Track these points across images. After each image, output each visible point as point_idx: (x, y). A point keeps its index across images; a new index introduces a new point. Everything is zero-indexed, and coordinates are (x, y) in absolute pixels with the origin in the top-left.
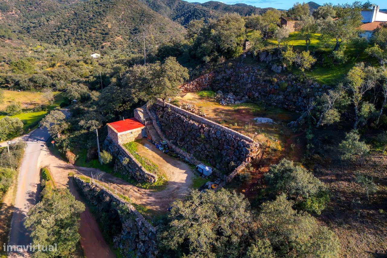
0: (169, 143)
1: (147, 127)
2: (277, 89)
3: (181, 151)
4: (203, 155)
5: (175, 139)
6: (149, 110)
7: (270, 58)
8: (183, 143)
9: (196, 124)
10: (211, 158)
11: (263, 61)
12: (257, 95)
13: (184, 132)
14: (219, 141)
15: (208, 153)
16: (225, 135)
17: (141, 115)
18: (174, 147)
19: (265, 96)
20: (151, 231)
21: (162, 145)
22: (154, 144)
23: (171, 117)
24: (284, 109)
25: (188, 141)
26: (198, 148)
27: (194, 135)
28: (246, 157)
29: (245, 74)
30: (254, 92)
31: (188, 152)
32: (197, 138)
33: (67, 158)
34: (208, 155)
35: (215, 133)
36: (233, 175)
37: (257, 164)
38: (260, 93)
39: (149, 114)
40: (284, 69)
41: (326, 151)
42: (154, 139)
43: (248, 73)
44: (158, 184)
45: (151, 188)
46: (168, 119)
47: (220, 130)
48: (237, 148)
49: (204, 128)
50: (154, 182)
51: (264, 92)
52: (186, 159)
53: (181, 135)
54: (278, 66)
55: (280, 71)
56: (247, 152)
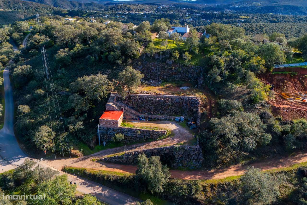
0: (146, 115)
1: (125, 112)
2: (176, 72)
3: (158, 116)
4: (172, 113)
5: (148, 112)
6: (117, 102)
7: (161, 57)
8: (156, 112)
9: (162, 99)
10: (177, 113)
11: (157, 59)
12: (165, 77)
13: (154, 106)
14: (179, 103)
15: (175, 111)
16: (182, 100)
17: (115, 106)
18: (150, 116)
19: (170, 77)
20: (197, 148)
21: (141, 118)
22: (136, 119)
23: (140, 101)
24: (183, 81)
25: (160, 109)
26: (168, 111)
27: (163, 105)
28: (198, 105)
29: (153, 67)
30: (163, 76)
31: (162, 115)
32: (166, 106)
33: (74, 155)
34: (175, 112)
35: (175, 101)
36: (199, 114)
37: (205, 106)
38: (167, 76)
39: (118, 104)
40: (173, 61)
41: (221, 92)
42: (133, 117)
43: (154, 66)
44: (169, 133)
45: (168, 137)
46: (138, 102)
47: (177, 98)
48: (191, 103)
49: (168, 100)
50: (166, 133)
51: (169, 75)
52: (163, 119)
53: (153, 108)
54: (170, 60)
55: (172, 63)
56: (199, 103)
